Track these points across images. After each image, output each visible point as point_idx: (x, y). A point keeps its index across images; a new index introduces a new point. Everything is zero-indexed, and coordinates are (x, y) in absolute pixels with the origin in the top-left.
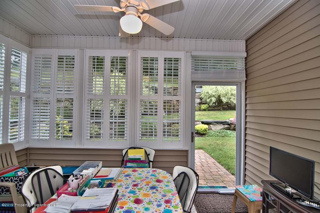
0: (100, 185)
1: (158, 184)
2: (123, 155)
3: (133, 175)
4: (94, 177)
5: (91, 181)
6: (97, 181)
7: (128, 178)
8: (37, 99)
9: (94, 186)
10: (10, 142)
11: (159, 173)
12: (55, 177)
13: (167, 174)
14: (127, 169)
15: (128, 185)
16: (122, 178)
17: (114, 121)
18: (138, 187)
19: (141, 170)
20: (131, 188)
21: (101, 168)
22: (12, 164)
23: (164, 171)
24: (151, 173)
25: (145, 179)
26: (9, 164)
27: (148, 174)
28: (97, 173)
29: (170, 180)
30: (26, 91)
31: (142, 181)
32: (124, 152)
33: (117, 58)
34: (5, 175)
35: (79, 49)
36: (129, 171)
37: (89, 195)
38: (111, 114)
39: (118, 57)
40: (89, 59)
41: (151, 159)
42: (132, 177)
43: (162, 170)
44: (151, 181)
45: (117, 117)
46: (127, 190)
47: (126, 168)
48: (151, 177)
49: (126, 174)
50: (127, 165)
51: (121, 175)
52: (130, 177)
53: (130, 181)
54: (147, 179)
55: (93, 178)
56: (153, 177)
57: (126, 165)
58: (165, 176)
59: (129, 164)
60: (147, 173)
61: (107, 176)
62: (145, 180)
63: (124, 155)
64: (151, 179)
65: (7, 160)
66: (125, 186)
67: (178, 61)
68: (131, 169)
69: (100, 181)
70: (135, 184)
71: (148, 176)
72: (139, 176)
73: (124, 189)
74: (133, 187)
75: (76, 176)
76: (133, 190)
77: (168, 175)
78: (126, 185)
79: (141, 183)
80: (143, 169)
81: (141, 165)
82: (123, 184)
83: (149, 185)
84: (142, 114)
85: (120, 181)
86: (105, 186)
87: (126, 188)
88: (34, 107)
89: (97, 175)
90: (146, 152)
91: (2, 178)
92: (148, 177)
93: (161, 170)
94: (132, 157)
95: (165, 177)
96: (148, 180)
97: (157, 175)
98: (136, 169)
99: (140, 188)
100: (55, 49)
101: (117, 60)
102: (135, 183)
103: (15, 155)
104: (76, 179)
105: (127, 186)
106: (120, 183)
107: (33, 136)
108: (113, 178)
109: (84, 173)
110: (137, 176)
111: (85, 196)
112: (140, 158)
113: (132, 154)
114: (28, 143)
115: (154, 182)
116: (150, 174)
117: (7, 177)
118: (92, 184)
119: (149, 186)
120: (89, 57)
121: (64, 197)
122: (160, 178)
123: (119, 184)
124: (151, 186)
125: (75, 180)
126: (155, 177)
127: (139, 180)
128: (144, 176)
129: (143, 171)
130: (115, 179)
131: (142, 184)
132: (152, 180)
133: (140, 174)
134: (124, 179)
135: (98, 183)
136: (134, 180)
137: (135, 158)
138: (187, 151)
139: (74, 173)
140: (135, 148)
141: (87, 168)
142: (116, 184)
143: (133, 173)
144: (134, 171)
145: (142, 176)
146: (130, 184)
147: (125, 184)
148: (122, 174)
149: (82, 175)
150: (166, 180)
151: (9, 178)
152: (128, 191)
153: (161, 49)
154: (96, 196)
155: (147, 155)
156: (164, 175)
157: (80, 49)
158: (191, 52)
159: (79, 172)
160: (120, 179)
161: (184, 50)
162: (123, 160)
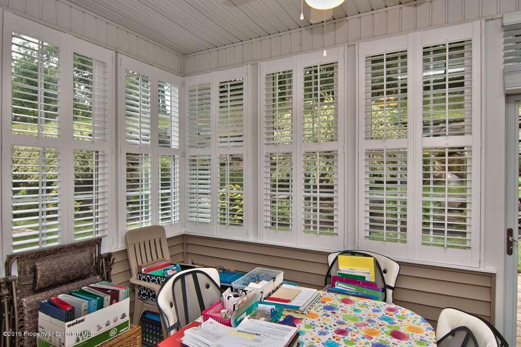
0: (273, 317)
1: (395, 340)
2: (328, 264)
3: (341, 308)
4: (265, 299)
5: (260, 305)
6: (269, 308)
7: (329, 312)
8: (194, 158)
9: (263, 314)
10: (161, 223)
11: (403, 317)
12: (208, 287)
13: (423, 323)
14: (331, 294)
15: (326, 328)
16: (318, 311)
17: (312, 195)
18: (346, 338)
19: (361, 301)
20: (330, 335)
21: (282, 284)
22: (163, 257)
23: (415, 315)
24: (383, 312)
25: (367, 323)
26: (159, 256)
27: (376, 313)
28: (273, 292)
29: (426, 338)
30: (179, 147)
31: (357, 325)
32: (331, 258)
33: (315, 68)
34: (152, 273)
35: (249, 65)
36: (335, 299)
37: (245, 329)
38: (307, 181)
39: (317, 66)
40: (266, 80)
41: (391, 280)
42: (338, 312)
43: (411, 312)
44: (380, 330)
45: (318, 187)
46: (321, 337)
47: (331, 291)
48: (380, 322)
49: (328, 303)
50: (336, 287)
51: (317, 304)
52: (334, 313)
53: (331, 321)
54: (370, 324)
55: (265, 301)
56: (386, 323)
57: (334, 285)
58: (417, 326)
59: (339, 284)
60: (374, 311)
61: (288, 301)
62: (365, 325)
63: (330, 265)
64: (381, 325)
65: (156, 251)
66: (320, 329)
67: (462, 47)
68: (340, 297)
69: (274, 308)
70: (341, 328)
71: (374, 319)
72: (353, 313)
73: (316, 334)
74: (335, 335)
75: (236, 291)
76: (334, 340)
77: (426, 327)
78: (322, 326)
79: (355, 330)
80: (367, 301)
81: (366, 291)
82: (317, 323)
83: (372, 338)
84: (371, 188)
85: (313, 316)
86: (282, 319)
87: (322, 333)
88: (191, 170)
89: (273, 296)
90: (377, 264)
91: (148, 276)
92: (374, 322)
93: (408, 312)
94: (347, 271)
95: (418, 330)
96: (372, 327)
97: (396, 321)
98: (351, 298)
99: (350, 339)
100: (214, 72)
101: (316, 71)
102: (343, 327)
103: (167, 244)
104: (236, 296)
105: (324, 330)
106: (312, 320)
107: (191, 217)
108: (297, 308)
109: (250, 287)
110: (348, 313)
111: (239, 331)
112: (365, 277)
113: (346, 266)
114: (184, 227)
115: (385, 335)
116: (380, 315)
117: (153, 276)
118: (259, 311)
119: (372, 341)
120: (267, 75)
121: (211, 323)
122: (402, 330)
123: (308, 321)
124: (378, 341)
125: (233, 297)
126: (389, 323)
127: (352, 324)
128: (363, 317)
129: (364, 305)
130: (302, 309)
131: (358, 332)
132: (383, 329)
133: (356, 310)
134: (321, 313)
135: (270, 311)
136: (341, 319)
137: (353, 274)
138: (492, 276)
139: (233, 284)
140: (353, 253)
141: (257, 279)
142: (303, 321)
143: (343, 304)
144: (345, 301)
145: (360, 315)
146: (331, 327)
147: (320, 323)
148: (320, 304)
149: (245, 291)
150: (417, 336)
151: (156, 277)
152: (324, 341)
153: (416, 28)
154: (256, 334)
155: (381, 271)
156: (414, 325)
157: (251, 64)
158: (501, 18)
159: (244, 284)
160: (312, 311)
161: (480, 18)
162: (328, 275)
